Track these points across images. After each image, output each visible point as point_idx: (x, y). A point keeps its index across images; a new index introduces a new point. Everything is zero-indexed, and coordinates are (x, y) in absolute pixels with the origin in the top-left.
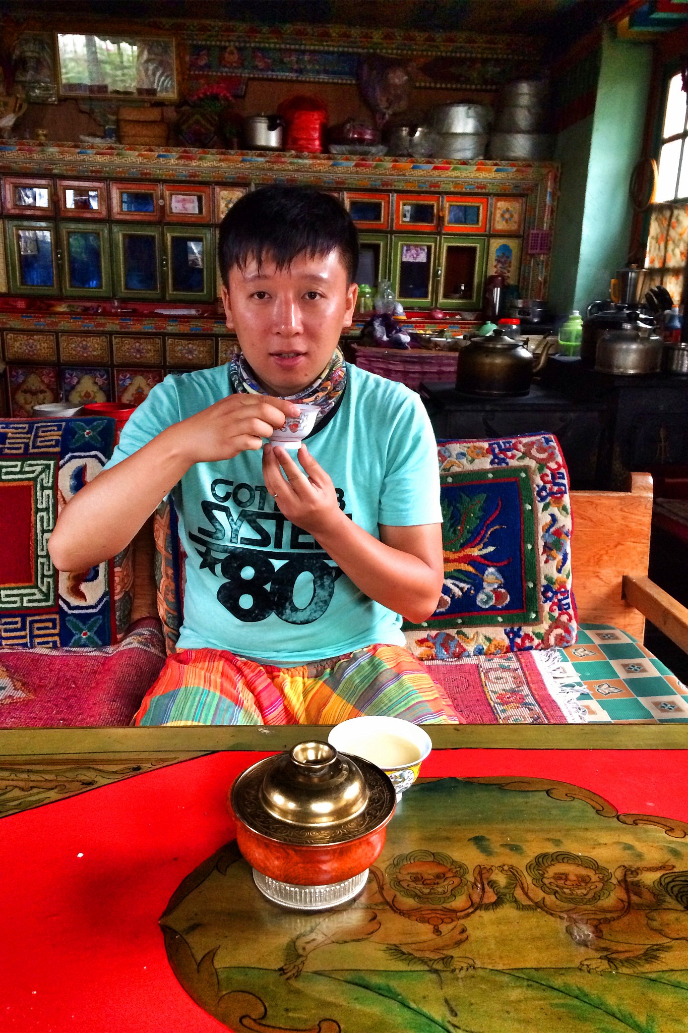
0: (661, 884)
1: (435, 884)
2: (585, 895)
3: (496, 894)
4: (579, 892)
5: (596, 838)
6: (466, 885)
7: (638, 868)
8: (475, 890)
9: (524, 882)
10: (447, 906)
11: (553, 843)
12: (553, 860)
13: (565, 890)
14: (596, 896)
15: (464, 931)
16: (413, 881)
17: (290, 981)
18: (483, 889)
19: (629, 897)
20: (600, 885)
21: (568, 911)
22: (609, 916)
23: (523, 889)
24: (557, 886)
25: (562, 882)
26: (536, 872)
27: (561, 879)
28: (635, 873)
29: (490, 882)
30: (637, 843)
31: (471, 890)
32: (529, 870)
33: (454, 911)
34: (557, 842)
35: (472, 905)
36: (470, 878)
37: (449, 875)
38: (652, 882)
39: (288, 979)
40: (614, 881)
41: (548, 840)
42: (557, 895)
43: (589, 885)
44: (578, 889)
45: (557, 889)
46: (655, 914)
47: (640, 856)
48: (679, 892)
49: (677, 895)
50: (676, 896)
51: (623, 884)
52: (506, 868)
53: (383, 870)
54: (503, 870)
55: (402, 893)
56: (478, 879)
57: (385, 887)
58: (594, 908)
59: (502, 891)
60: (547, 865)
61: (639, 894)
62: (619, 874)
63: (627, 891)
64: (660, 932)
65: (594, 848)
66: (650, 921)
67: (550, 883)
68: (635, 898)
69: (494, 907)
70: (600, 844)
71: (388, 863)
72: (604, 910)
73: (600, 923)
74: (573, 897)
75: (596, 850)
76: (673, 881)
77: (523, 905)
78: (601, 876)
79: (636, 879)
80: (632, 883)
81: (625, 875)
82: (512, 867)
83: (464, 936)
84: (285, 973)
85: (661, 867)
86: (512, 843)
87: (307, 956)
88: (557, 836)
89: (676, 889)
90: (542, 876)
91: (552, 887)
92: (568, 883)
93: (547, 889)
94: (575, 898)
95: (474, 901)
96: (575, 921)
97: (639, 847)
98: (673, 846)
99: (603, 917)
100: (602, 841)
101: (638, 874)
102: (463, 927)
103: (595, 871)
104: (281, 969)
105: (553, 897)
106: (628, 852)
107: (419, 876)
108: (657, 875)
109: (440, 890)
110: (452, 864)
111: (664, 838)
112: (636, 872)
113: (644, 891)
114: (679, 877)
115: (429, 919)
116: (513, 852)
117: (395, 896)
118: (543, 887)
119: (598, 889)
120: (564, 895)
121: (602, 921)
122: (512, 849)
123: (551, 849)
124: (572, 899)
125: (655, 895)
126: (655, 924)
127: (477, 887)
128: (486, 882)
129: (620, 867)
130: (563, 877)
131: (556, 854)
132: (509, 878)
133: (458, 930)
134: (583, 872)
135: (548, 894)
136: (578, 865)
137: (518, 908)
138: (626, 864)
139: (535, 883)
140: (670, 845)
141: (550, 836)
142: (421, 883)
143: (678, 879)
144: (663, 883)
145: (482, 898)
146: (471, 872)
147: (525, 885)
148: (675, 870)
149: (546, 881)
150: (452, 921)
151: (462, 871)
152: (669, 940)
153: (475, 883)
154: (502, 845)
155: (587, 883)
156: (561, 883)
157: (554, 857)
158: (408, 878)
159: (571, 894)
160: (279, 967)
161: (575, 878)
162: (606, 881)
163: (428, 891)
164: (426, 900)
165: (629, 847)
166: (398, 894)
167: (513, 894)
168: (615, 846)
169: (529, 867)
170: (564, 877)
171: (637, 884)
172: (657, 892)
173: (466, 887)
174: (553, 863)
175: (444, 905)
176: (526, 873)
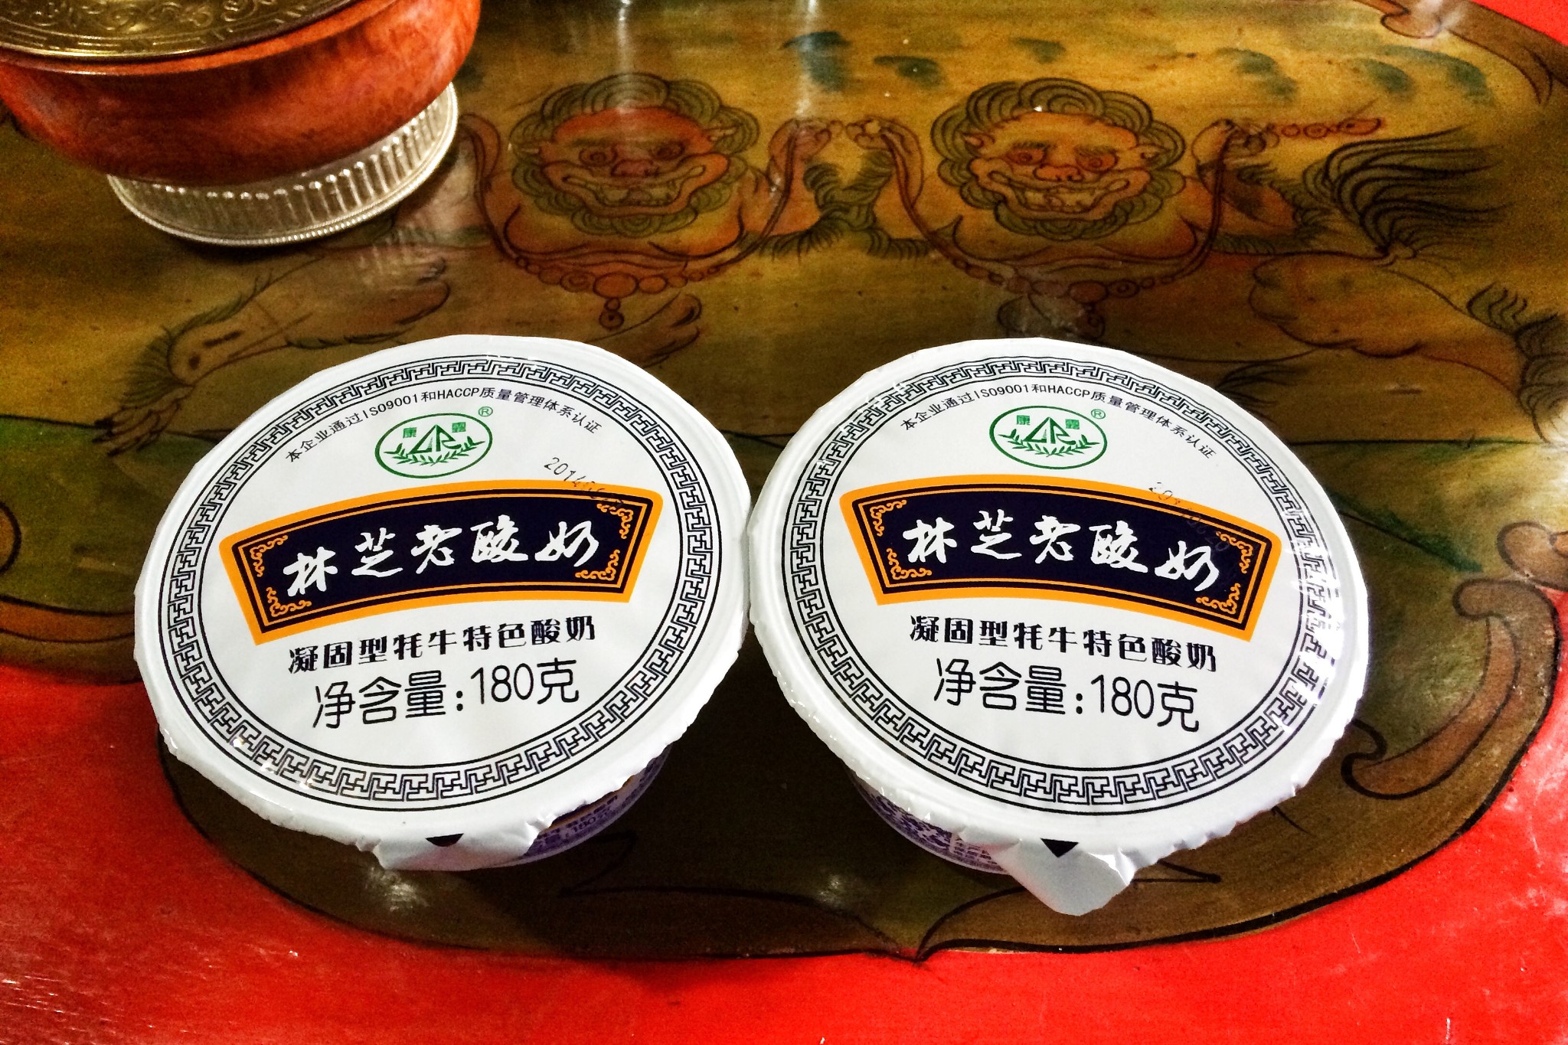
0: (1326, 176)
1: (647, 174)
2: (1086, 209)
3: (821, 207)
4: (1071, 199)
5: (1167, 36)
6: (740, 177)
7: (1270, 128)
8: (762, 192)
9: (915, 170)
10: (663, 239)
11: (1036, 51)
12: (1020, 104)
13: (1030, 194)
14: (1118, 211)
15: (692, 314)
16: (585, 166)
17: (118, 461)
18: (787, 192)
19: (1217, 214)
20: (1140, 179)
21: (1022, 257)
22: (1139, 272)
23: (904, 189)
24: (1010, 183)
25: (1030, 169)
26: (959, 141)
27: (1027, 159)
28: (1255, 144)
29: (816, 168)
30: (1287, 53)
31: (748, 196)
32: (938, 136)
33: (682, 255)
34: (1047, 50)
35: (740, 238)
36: (758, 157)
37: (699, 146)
38: (1300, 171)
39: (115, 453)
40: (1186, 166)
41: (1025, 42)
42: (1003, 211)
43: (1107, 179)
44: (1071, 190)
45: (1009, 192)
46: (1283, 271)
47: (1285, 90)
48: (1375, 201)
49: (1367, 208)
50: (1362, 215)
51: (1210, 176)
52: (873, 128)
53: (504, 129)
54: (864, 134)
55: (543, 202)
56: (782, 161)
57: (495, 183)
58: (1100, 250)
59: (839, 196)
60: (996, 118)
61: (1249, 207)
62: (1205, 148)
63: (1218, 194)
64: (1284, 323)
65: (1154, 68)
66: (1259, 290)
67: (990, 175)
68: (1234, 220)
69: (805, 245)
70: (1175, 56)
71: (524, 111)
72: (1131, 257)
73: (1107, 294)
74: (1051, 214)
75: (1158, 74)
76: (1365, 166)
77: (890, 240)
78: (1150, 151)
79: (1255, 161)
80: (1240, 172)
81: (1226, 148)
82: (890, 126)
83: (690, 329)
84: (111, 436)
85: (1339, 126)
86: (913, 53)
87: (194, 386)
88: (1056, 31)
89: (1367, 192)
90: (974, 152)
91: (996, 187)
92: (1046, 172)
93: (977, 193)
94: (1052, 221)
95: (749, 224)
96: (1034, 288)
97: (1290, 61)
98: (1393, 61)
99: (1122, 275)
100: (1184, 46)
101: (1263, 145)
102: (694, 304)
103: (1136, 135)
104: (106, 424)
105: (987, 217)
106: (1255, 78)
107: (608, 151)
108: (1323, 148)
109: (659, 192)
110: (714, 117)
111: (1375, 36)
112: (1259, 138)
113: (1268, 194)
114: (1384, 155)
115: (598, 279)
116: (906, 81)
117: (518, 210)
118: (967, 185)
119: (1131, 191)
120: (1024, 212)
121: (1113, 290)
122: (906, 72)
123: (1023, 69)
124: (1042, 221)
125: (1298, 209)
126: (1273, 299)
127: (771, 183)
128: (799, 170)
129: (1216, 124)
130: (1037, 153)
131: (1034, 88)
132: (875, 157)
133: (678, 311)
134: (1099, 137)
135: (976, 205)
136: (1091, 120)
137: (872, 250)
138: (1237, 115)
139: (946, 173)
140: (1387, 60)
141: (1033, 33)
142: (607, 169)
143: (1381, 161)
144: (1333, 174)
145: (774, 219)
146: (766, 137)
147: (915, 181)
148: (1381, 134)
149: (981, 168)
150: (667, 284)
151: (738, 137)
152: (1304, 349)
153: (767, 175)
154: (881, 61)
155: (1102, 174)
156: (1024, 171)
157: (1028, 93)
158: (573, 155)
159: (1041, 208)
160: (101, 415)
161: (1071, 159)
162: (1162, 169)
163: (622, 194)
164: (606, 222)
165: (1260, 64)
166: (528, 202)
167: (871, 205)
168: (1220, 59)
169: (942, 126)
170: (1037, 155)
171: (1253, 176)
172: (1306, 201)
173: (737, 185)
174: (1016, 113)
175: (657, 239)
176: (926, 143)
